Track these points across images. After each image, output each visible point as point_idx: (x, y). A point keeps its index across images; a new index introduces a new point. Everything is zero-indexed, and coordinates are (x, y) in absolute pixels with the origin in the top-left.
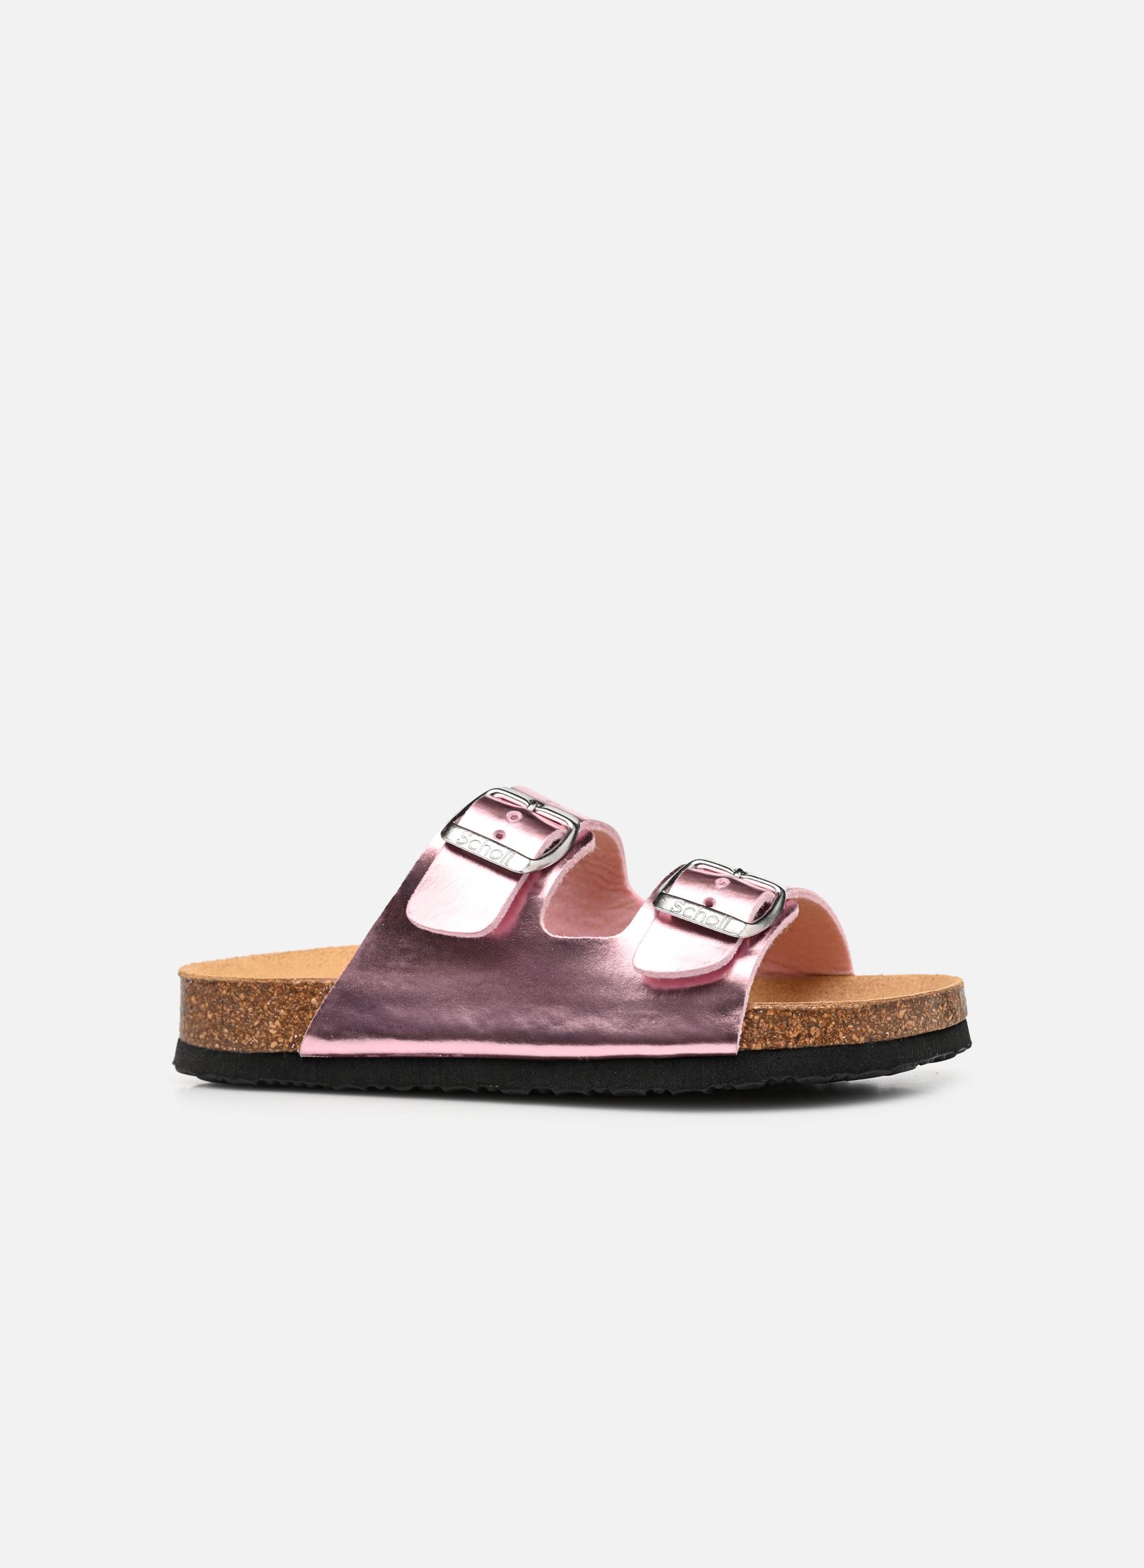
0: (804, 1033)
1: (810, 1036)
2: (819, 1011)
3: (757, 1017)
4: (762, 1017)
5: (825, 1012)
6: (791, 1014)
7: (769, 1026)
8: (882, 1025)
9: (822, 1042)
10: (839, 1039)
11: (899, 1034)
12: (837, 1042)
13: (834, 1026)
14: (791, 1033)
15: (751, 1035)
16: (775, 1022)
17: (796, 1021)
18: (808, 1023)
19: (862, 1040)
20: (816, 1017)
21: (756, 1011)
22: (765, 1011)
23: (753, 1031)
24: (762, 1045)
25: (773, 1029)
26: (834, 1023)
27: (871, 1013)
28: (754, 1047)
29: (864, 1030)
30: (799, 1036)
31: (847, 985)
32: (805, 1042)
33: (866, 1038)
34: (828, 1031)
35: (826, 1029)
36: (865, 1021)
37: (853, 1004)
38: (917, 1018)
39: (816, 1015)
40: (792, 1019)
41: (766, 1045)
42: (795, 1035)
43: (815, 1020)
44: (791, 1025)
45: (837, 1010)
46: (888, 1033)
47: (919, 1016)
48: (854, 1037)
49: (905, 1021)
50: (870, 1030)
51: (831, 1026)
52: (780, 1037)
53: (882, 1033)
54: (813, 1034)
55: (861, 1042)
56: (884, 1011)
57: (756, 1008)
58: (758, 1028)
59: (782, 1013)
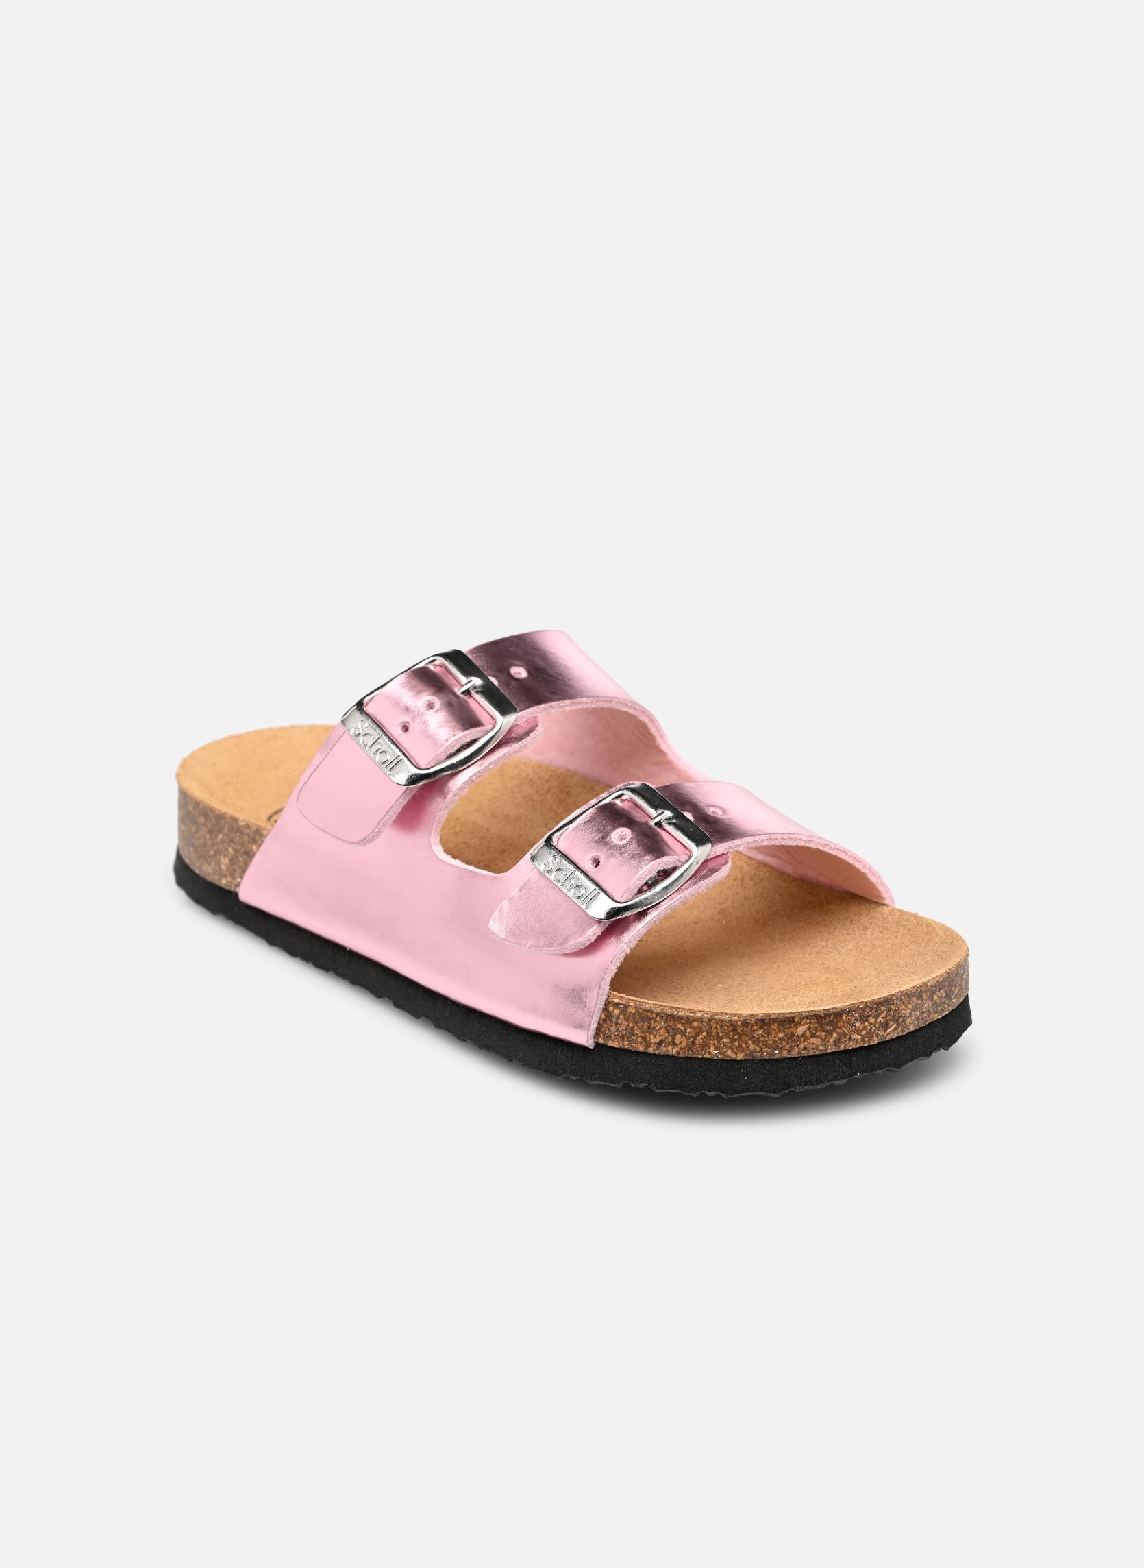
0: (667, 1040)
1: (674, 1044)
2: (687, 1018)
3: (617, 1012)
4: (622, 1013)
5: (695, 1020)
6: (654, 1016)
7: (628, 1025)
8: (770, 1042)
9: (688, 1054)
10: (710, 1053)
11: (794, 1053)
12: (707, 1056)
13: (705, 1037)
14: (652, 1036)
15: (609, 1030)
16: (636, 1022)
17: (659, 1025)
18: (673, 1029)
19: (740, 1057)
20: (683, 1024)
21: (616, 1004)
22: (626, 1007)
23: (611, 1026)
24: (619, 1044)
25: (632, 1028)
26: (705, 1034)
27: (755, 1028)
28: (610, 1043)
29: (744, 1046)
30: (661, 1042)
31: (875, 918)
32: (667, 1050)
33: (745, 1055)
34: (697, 1042)
35: (695, 1039)
36: (746, 1035)
37: (731, 1015)
38: (826, 1036)
39: (683, 1022)
40: (655, 1021)
41: (623, 1045)
42: (657, 1040)
43: (682, 1028)
44: (654, 1028)
45: (710, 1020)
46: (777, 1052)
47: (830, 1033)
48: (729, 1052)
49: (806, 1038)
50: (752, 1047)
51: (701, 1036)
52: (639, 1039)
53: (769, 1050)
54: (678, 1043)
55: (739, 1059)
56: (775, 1027)
57: (616, 1000)
58: (617, 1024)
59: (645, 1013)
